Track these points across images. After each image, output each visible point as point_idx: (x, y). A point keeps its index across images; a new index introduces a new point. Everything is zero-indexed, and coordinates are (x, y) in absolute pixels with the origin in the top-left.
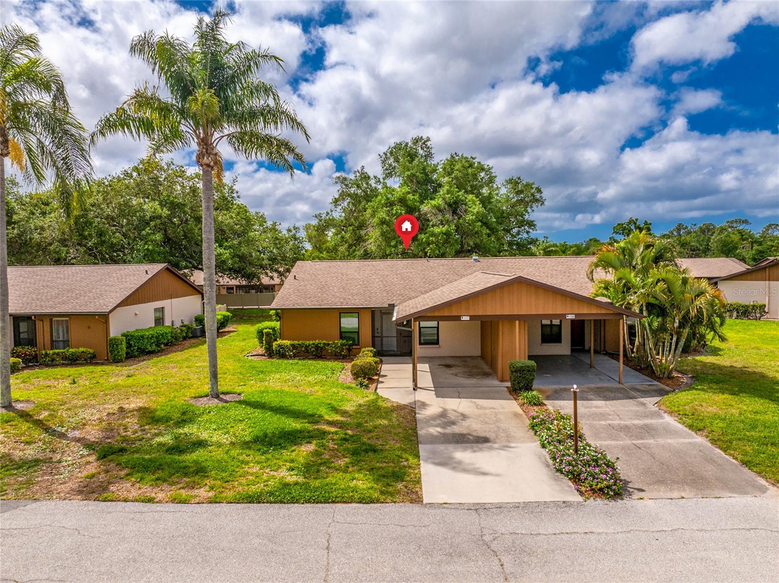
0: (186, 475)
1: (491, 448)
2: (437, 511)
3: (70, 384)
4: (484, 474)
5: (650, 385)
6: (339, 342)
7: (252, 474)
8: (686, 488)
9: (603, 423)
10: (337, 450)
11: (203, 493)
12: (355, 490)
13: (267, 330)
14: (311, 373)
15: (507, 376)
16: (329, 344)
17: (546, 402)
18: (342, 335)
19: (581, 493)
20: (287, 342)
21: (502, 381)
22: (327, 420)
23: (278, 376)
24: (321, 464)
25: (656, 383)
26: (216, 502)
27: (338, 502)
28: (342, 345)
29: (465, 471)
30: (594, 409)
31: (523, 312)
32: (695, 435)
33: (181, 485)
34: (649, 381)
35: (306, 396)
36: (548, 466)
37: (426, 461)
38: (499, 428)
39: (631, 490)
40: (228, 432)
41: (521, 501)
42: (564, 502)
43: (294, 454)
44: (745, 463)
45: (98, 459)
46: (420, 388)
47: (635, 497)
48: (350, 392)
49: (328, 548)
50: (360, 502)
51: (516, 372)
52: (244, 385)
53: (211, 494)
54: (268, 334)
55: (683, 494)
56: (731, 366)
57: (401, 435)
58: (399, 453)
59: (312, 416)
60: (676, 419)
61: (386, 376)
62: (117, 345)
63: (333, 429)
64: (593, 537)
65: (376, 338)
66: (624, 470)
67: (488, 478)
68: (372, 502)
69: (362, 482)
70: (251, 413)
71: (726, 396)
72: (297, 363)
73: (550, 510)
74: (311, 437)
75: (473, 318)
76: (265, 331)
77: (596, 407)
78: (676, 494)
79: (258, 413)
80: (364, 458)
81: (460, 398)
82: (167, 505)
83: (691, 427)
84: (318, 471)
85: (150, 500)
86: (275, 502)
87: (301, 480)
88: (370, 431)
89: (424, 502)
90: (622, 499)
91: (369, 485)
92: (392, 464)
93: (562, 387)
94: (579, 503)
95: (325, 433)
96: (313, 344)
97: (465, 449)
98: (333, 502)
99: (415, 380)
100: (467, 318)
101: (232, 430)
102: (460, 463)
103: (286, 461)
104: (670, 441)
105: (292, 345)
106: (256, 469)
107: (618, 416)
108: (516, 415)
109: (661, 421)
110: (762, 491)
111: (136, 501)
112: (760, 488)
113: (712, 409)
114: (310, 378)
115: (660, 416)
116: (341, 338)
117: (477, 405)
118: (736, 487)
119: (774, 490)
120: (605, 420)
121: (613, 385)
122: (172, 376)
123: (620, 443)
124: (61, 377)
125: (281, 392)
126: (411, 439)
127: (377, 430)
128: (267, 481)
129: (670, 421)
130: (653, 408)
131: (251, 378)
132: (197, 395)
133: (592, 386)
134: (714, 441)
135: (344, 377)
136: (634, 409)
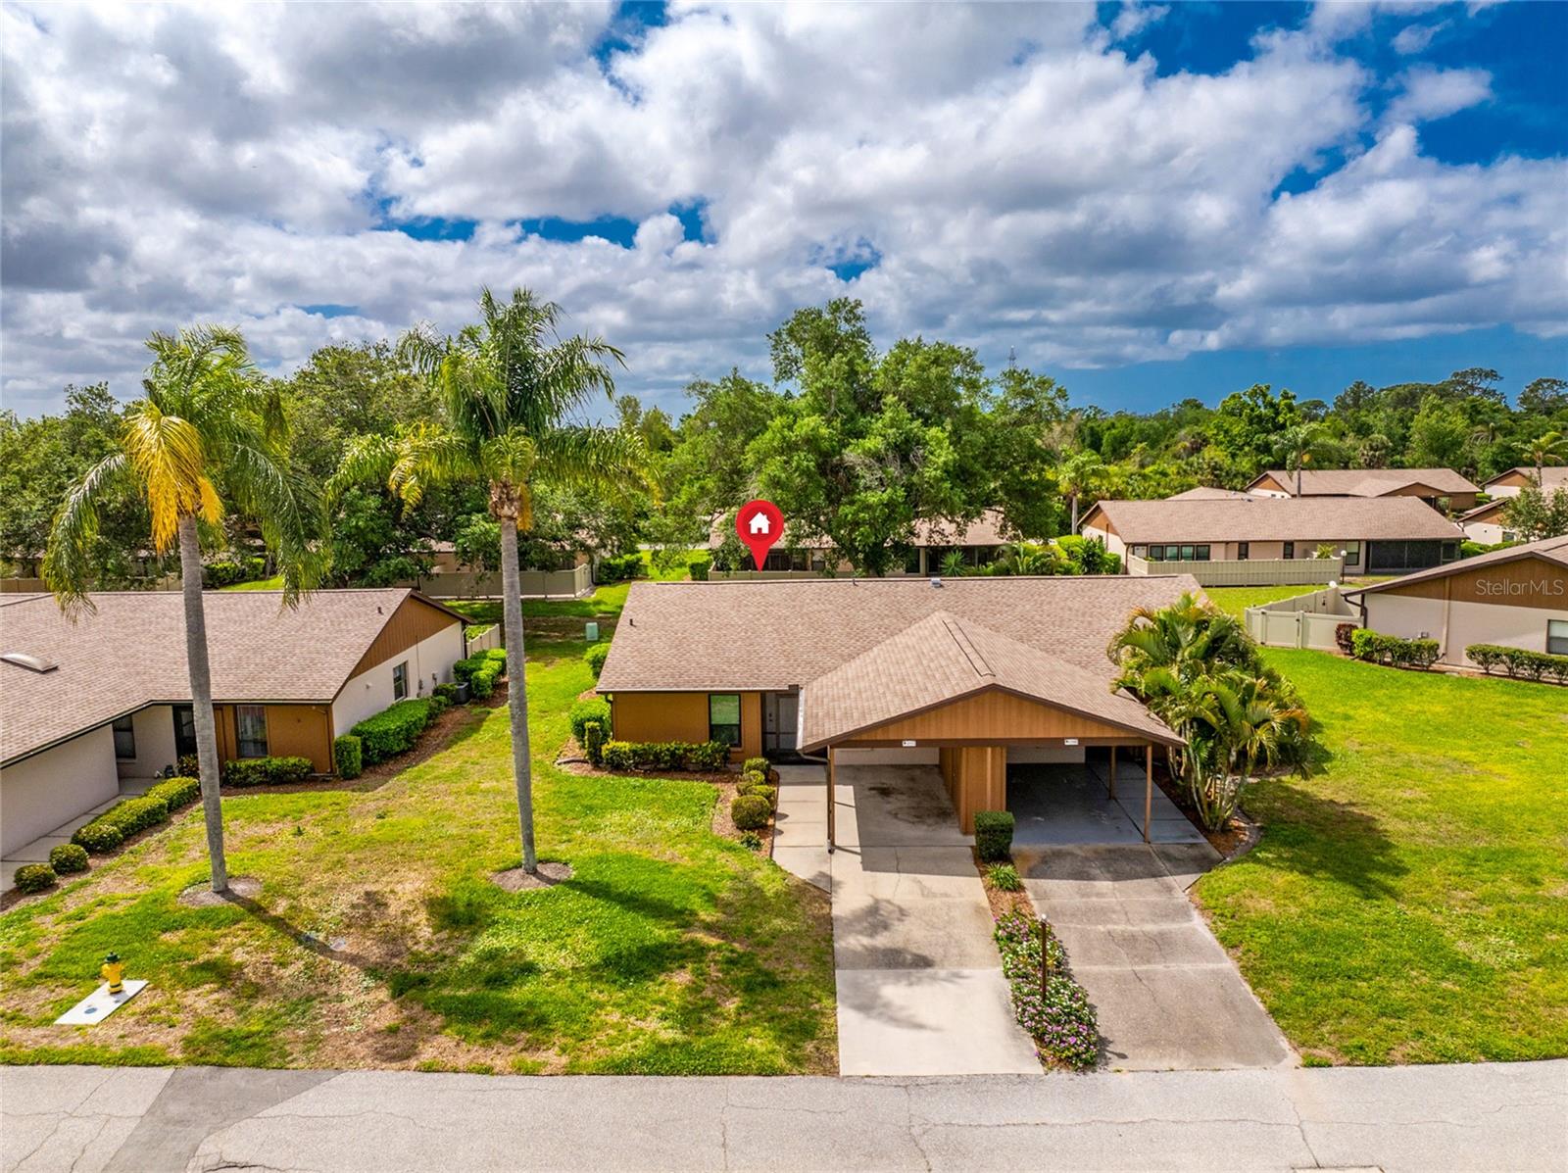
0: (524, 1027)
1: (934, 978)
2: (858, 1089)
3: (294, 835)
4: (920, 1026)
5: (1192, 845)
6: (710, 746)
7: (612, 1027)
8: (1183, 1053)
9: (1101, 928)
10: (722, 981)
11: (552, 1057)
12: (752, 1054)
13: (591, 724)
14: (668, 809)
15: (973, 828)
16: (691, 750)
17: (1025, 882)
18: (714, 731)
19: (1043, 1060)
20: (625, 746)
21: (966, 833)
22: (703, 921)
23: (616, 818)
24: (703, 1008)
25: (1202, 840)
26: (574, 1074)
27: (731, 1074)
28: (715, 751)
29: (895, 1021)
30: (1094, 899)
31: (999, 734)
32: (1225, 955)
33: (520, 1046)
34: (1192, 836)
35: (666, 869)
36: (1008, 1012)
37: (842, 1002)
38: (950, 936)
39: (1109, 1055)
40: (563, 946)
41: (964, 1072)
42: (1019, 1075)
43: (664, 988)
44: (1274, 1012)
45: (393, 997)
46: (839, 848)
47: (1112, 1067)
48: (730, 856)
49: (724, 1145)
50: (760, 1074)
51: (984, 832)
52: (569, 841)
53: (564, 1060)
54: (593, 731)
55: (1175, 1065)
56: (1331, 801)
57: (810, 952)
58: (807, 988)
59: (681, 912)
60: (1209, 921)
61: (786, 816)
62: (348, 752)
63: (714, 942)
64: (1044, 1130)
65: (769, 736)
66: (1106, 1023)
67: (924, 1034)
68: (774, 1074)
69: (760, 1042)
70: (591, 908)
71: (1294, 876)
72: (643, 785)
73: (999, 1088)
74: (684, 957)
75: (920, 743)
76: (588, 725)
77: (1099, 895)
78: (1165, 1065)
79: (601, 909)
80: (760, 998)
81: (898, 872)
82: (511, 1078)
83: (1223, 940)
84: (700, 1021)
85: (488, 1071)
86: (650, 1074)
87: (679, 1037)
88: (766, 945)
89: (841, 1074)
90: (1094, 1071)
91: (770, 1047)
92: (798, 1009)
93: (1057, 847)
94: (1038, 1077)
95: (701, 951)
96: (668, 750)
97: (898, 980)
98: (725, 1074)
99: (831, 836)
100: (913, 744)
101: (569, 941)
102: (887, 1005)
103: (655, 1002)
104: (1187, 967)
105: (635, 752)
106: (615, 1017)
107: (1126, 914)
108: (978, 910)
109: (1186, 925)
110: (1279, 1061)
111: (469, 1071)
112: (1278, 1056)
113: (1263, 905)
114: (669, 824)
115: (1187, 916)
116: (712, 737)
117: (923, 888)
118: (1246, 1053)
119: (1294, 1058)
120: (1105, 922)
121: (1135, 844)
122: (450, 818)
123: (1117, 969)
124: (273, 817)
125: (628, 859)
126: (825, 960)
127: (776, 942)
128: (634, 1038)
129: (1199, 925)
130: (1181, 897)
131: (577, 823)
132: (502, 865)
133: (1103, 845)
134: (1245, 970)
135: (721, 820)
136: (1153, 898)
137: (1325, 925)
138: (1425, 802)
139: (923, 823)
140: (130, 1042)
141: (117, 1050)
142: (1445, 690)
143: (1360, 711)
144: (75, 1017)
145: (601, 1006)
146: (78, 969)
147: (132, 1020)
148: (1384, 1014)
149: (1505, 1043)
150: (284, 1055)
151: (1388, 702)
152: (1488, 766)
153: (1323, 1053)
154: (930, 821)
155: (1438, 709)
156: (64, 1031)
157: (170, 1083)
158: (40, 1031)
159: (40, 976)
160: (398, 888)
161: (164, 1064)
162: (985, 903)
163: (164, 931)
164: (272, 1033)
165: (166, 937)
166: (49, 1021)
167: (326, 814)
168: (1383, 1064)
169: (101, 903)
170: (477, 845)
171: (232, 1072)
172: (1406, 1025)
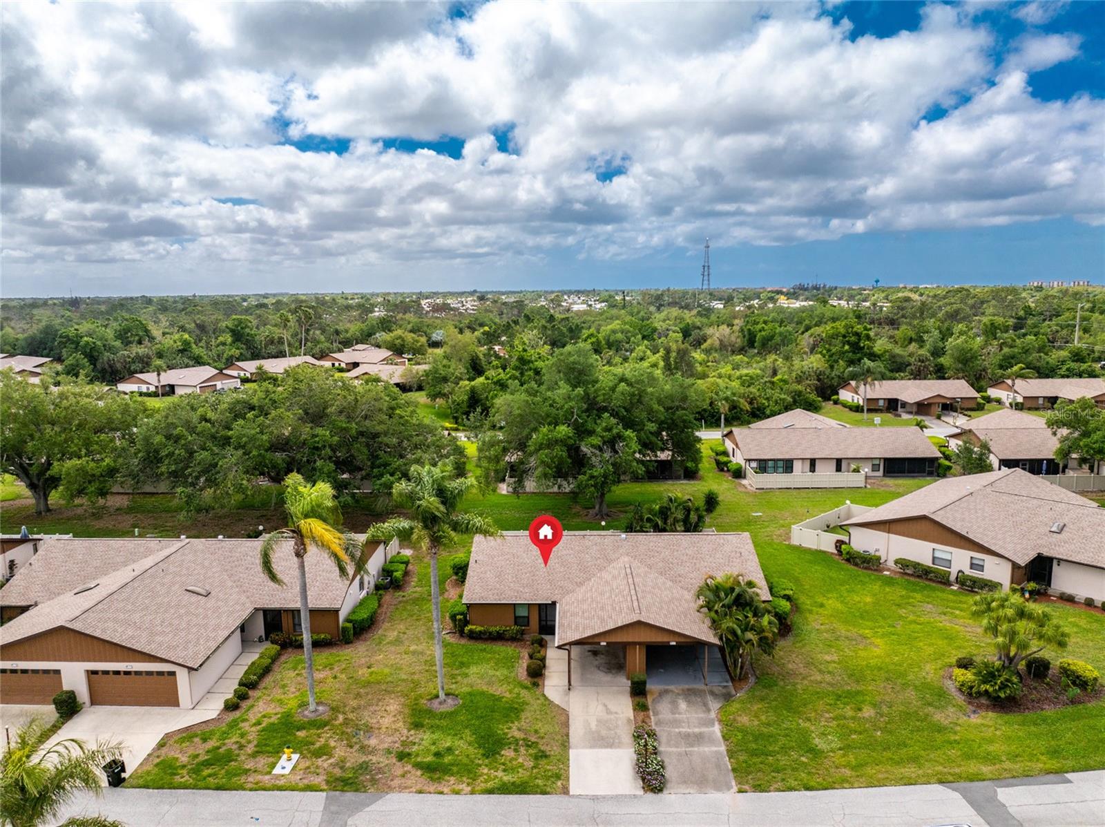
2: (576, 800)
3: (333, 678)
5: (725, 687)
6: (514, 627)
7: (485, 775)
8: (695, 786)
9: (677, 730)
10: (526, 755)
11: (464, 787)
12: (538, 786)
15: (631, 678)
16: (506, 630)
17: (650, 706)
18: (517, 620)
19: (643, 788)
20: (475, 628)
21: (628, 679)
22: (517, 726)
23: (475, 669)
25: (731, 684)
26: (473, 794)
27: (531, 794)
28: (518, 631)
30: (677, 714)
31: (642, 640)
32: (722, 744)
33: (452, 782)
34: (727, 682)
35: (499, 699)
36: (634, 769)
37: (571, 764)
38: (616, 733)
39: (667, 787)
40: (462, 738)
41: (615, 794)
42: (634, 795)
43: (503, 758)
44: (734, 770)
45: (399, 761)
46: (573, 686)
47: (668, 792)
48: (526, 692)
50: (541, 794)
51: (635, 680)
53: (469, 788)
54: (460, 620)
55: (691, 792)
57: (560, 741)
58: (559, 758)
60: (721, 727)
61: (550, 668)
62: (346, 631)
63: (521, 736)
64: (639, 816)
65: (542, 622)
66: (670, 773)
68: (546, 794)
72: (485, 649)
73: (626, 800)
74: (510, 743)
75: (607, 643)
76: (459, 617)
78: (687, 791)
80: (540, 762)
81: (598, 700)
82: (451, 795)
83: (723, 737)
84: (518, 772)
85: (442, 793)
86: (501, 794)
88: (543, 738)
89: (570, 794)
90: (661, 793)
92: (555, 767)
93: (666, 687)
94: (641, 796)
95: (517, 741)
96: (495, 631)
98: (528, 794)
99: (569, 681)
100: (605, 644)
103: (500, 764)
104: (706, 749)
105: (480, 631)
106: (486, 771)
107: (689, 722)
108: (629, 720)
109: (711, 729)
110: (729, 790)
111: (435, 793)
112: (729, 788)
113: (744, 720)
114: (498, 673)
115: (713, 725)
116: (516, 623)
117: (607, 709)
118: (719, 786)
119: (735, 789)
120: (678, 727)
121: (701, 686)
122: (401, 669)
123: (679, 750)
124: (321, 668)
125: (483, 693)
126: (565, 745)
127: (546, 737)
128: (494, 779)
129: (717, 729)
130: (713, 715)
131: (457, 672)
132: (430, 697)
133: (687, 686)
134: (728, 751)
135: (521, 671)
136: (702, 715)
137: (765, 730)
138: (835, 662)
139: (611, 672)
140: (306, 782)
141: (301, 785)
142: (876, 587)
143: (830, 602)
144: (277, 770)
145: (480, 766)
146: (270, 749)
147: (301, 772)
148: (773, 771)
149: (812, 784)
150: (365, 787)
151: (846, 594)
152: (873, 639)
153: (746, 787)
154: (614, 672)
155: (868, 599)
156: (278, 777)
157: (327, 798)
158: (267, 777)
159: (257, 752)
160: (388, 708)
161: (321, 790)
162: (632, 718)
163: (298, 731)
164: (357, 778)
165: (299, 733)
166: (270, 773)
167: (344, 666)
168: (766, 791)
169: (264, 716)
170: (416, 684)
171: (348, 794)
172: (780, 776)
